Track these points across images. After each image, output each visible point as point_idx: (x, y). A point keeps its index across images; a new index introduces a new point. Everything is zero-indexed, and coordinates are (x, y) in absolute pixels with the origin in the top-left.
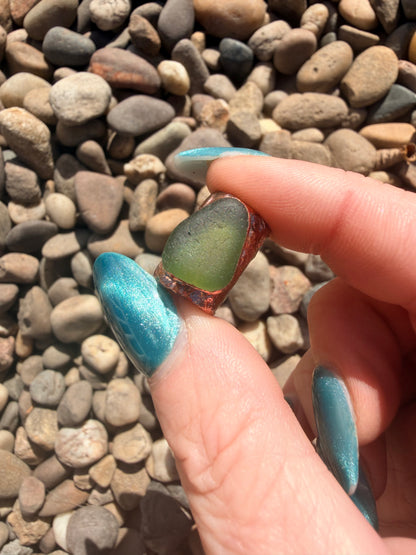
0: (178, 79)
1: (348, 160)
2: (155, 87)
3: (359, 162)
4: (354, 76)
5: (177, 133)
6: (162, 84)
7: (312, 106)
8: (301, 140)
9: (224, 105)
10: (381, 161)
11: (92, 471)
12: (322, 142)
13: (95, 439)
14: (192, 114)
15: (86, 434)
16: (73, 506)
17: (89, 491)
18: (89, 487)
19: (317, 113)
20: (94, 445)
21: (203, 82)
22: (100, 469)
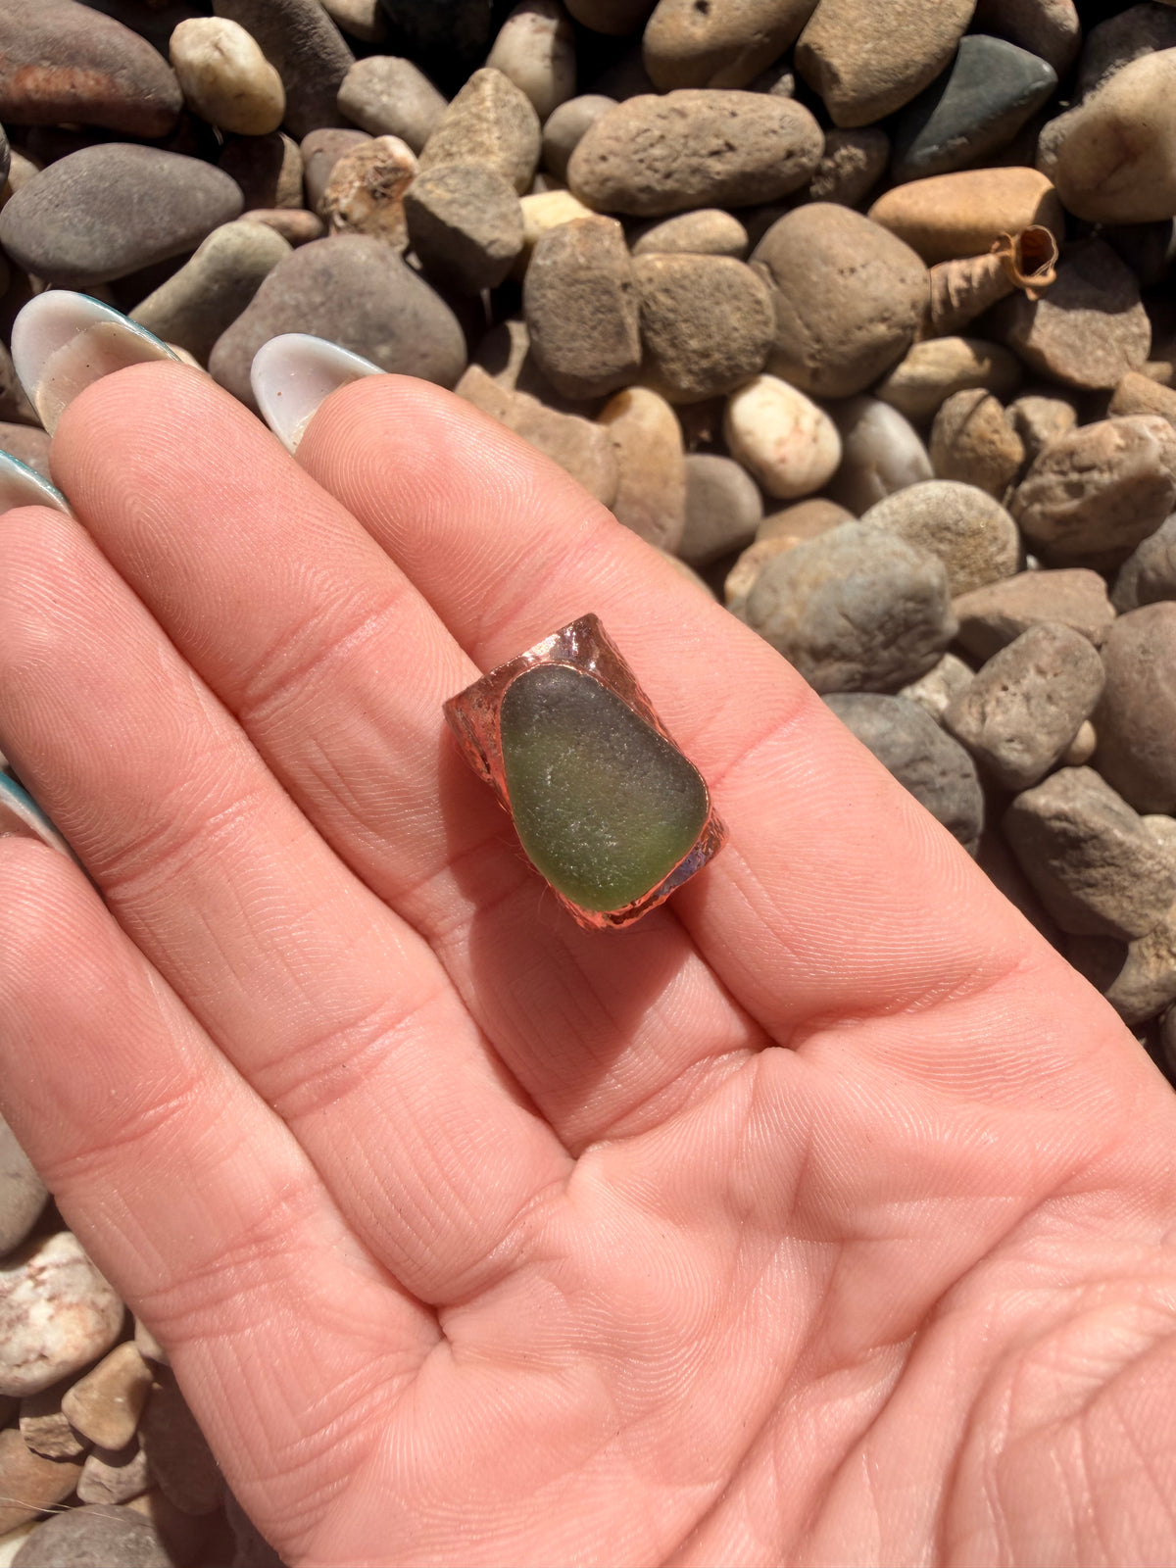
0: (230, 73)
1: (829, 306)
2: (163, 111)
3: (866, 309)
4: (834, 17)
5: (237, 259)
6: (188, 99)
7: (698, 132)
8: (670, 249)
9: (399, 150)
10: (946, 302)
11: (70, 1400)
12: (744, 254)
13: (69, 1299)
14: (308, 200)
15: (39, 1284)
16: (28, 1515)
17: (80, 1460)
18: (74, 1448)
19: (715, 153)
20: (66, 1319)
21: (337, 87)
22: (94, 1395)
